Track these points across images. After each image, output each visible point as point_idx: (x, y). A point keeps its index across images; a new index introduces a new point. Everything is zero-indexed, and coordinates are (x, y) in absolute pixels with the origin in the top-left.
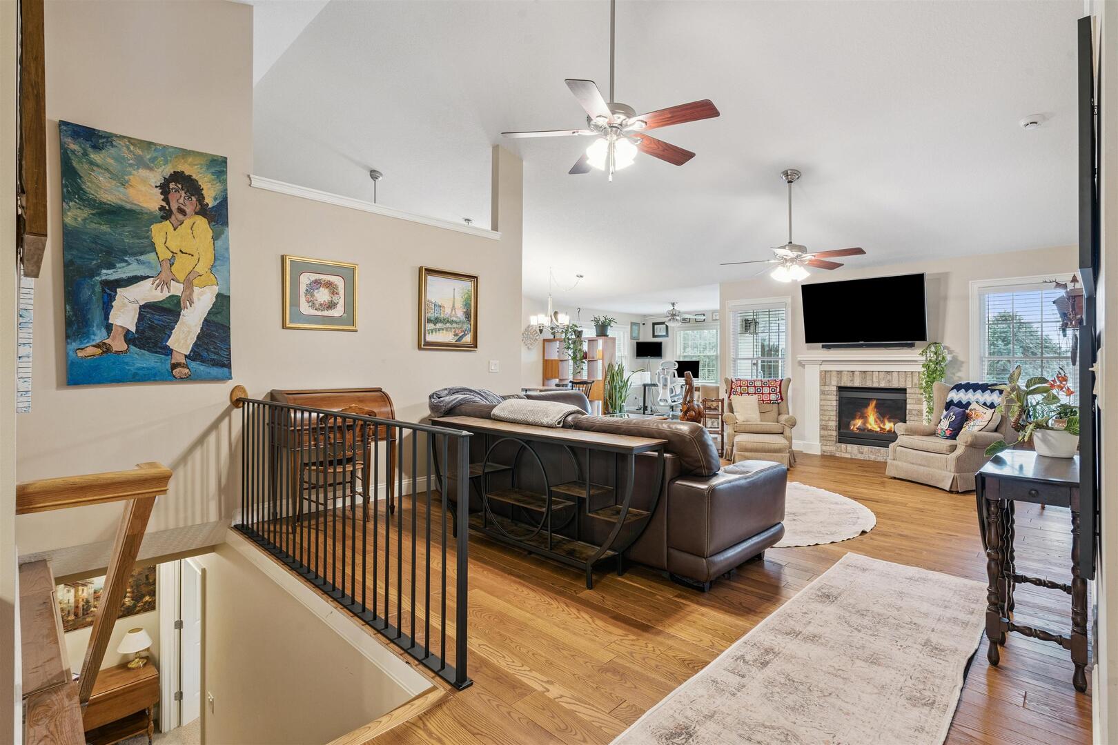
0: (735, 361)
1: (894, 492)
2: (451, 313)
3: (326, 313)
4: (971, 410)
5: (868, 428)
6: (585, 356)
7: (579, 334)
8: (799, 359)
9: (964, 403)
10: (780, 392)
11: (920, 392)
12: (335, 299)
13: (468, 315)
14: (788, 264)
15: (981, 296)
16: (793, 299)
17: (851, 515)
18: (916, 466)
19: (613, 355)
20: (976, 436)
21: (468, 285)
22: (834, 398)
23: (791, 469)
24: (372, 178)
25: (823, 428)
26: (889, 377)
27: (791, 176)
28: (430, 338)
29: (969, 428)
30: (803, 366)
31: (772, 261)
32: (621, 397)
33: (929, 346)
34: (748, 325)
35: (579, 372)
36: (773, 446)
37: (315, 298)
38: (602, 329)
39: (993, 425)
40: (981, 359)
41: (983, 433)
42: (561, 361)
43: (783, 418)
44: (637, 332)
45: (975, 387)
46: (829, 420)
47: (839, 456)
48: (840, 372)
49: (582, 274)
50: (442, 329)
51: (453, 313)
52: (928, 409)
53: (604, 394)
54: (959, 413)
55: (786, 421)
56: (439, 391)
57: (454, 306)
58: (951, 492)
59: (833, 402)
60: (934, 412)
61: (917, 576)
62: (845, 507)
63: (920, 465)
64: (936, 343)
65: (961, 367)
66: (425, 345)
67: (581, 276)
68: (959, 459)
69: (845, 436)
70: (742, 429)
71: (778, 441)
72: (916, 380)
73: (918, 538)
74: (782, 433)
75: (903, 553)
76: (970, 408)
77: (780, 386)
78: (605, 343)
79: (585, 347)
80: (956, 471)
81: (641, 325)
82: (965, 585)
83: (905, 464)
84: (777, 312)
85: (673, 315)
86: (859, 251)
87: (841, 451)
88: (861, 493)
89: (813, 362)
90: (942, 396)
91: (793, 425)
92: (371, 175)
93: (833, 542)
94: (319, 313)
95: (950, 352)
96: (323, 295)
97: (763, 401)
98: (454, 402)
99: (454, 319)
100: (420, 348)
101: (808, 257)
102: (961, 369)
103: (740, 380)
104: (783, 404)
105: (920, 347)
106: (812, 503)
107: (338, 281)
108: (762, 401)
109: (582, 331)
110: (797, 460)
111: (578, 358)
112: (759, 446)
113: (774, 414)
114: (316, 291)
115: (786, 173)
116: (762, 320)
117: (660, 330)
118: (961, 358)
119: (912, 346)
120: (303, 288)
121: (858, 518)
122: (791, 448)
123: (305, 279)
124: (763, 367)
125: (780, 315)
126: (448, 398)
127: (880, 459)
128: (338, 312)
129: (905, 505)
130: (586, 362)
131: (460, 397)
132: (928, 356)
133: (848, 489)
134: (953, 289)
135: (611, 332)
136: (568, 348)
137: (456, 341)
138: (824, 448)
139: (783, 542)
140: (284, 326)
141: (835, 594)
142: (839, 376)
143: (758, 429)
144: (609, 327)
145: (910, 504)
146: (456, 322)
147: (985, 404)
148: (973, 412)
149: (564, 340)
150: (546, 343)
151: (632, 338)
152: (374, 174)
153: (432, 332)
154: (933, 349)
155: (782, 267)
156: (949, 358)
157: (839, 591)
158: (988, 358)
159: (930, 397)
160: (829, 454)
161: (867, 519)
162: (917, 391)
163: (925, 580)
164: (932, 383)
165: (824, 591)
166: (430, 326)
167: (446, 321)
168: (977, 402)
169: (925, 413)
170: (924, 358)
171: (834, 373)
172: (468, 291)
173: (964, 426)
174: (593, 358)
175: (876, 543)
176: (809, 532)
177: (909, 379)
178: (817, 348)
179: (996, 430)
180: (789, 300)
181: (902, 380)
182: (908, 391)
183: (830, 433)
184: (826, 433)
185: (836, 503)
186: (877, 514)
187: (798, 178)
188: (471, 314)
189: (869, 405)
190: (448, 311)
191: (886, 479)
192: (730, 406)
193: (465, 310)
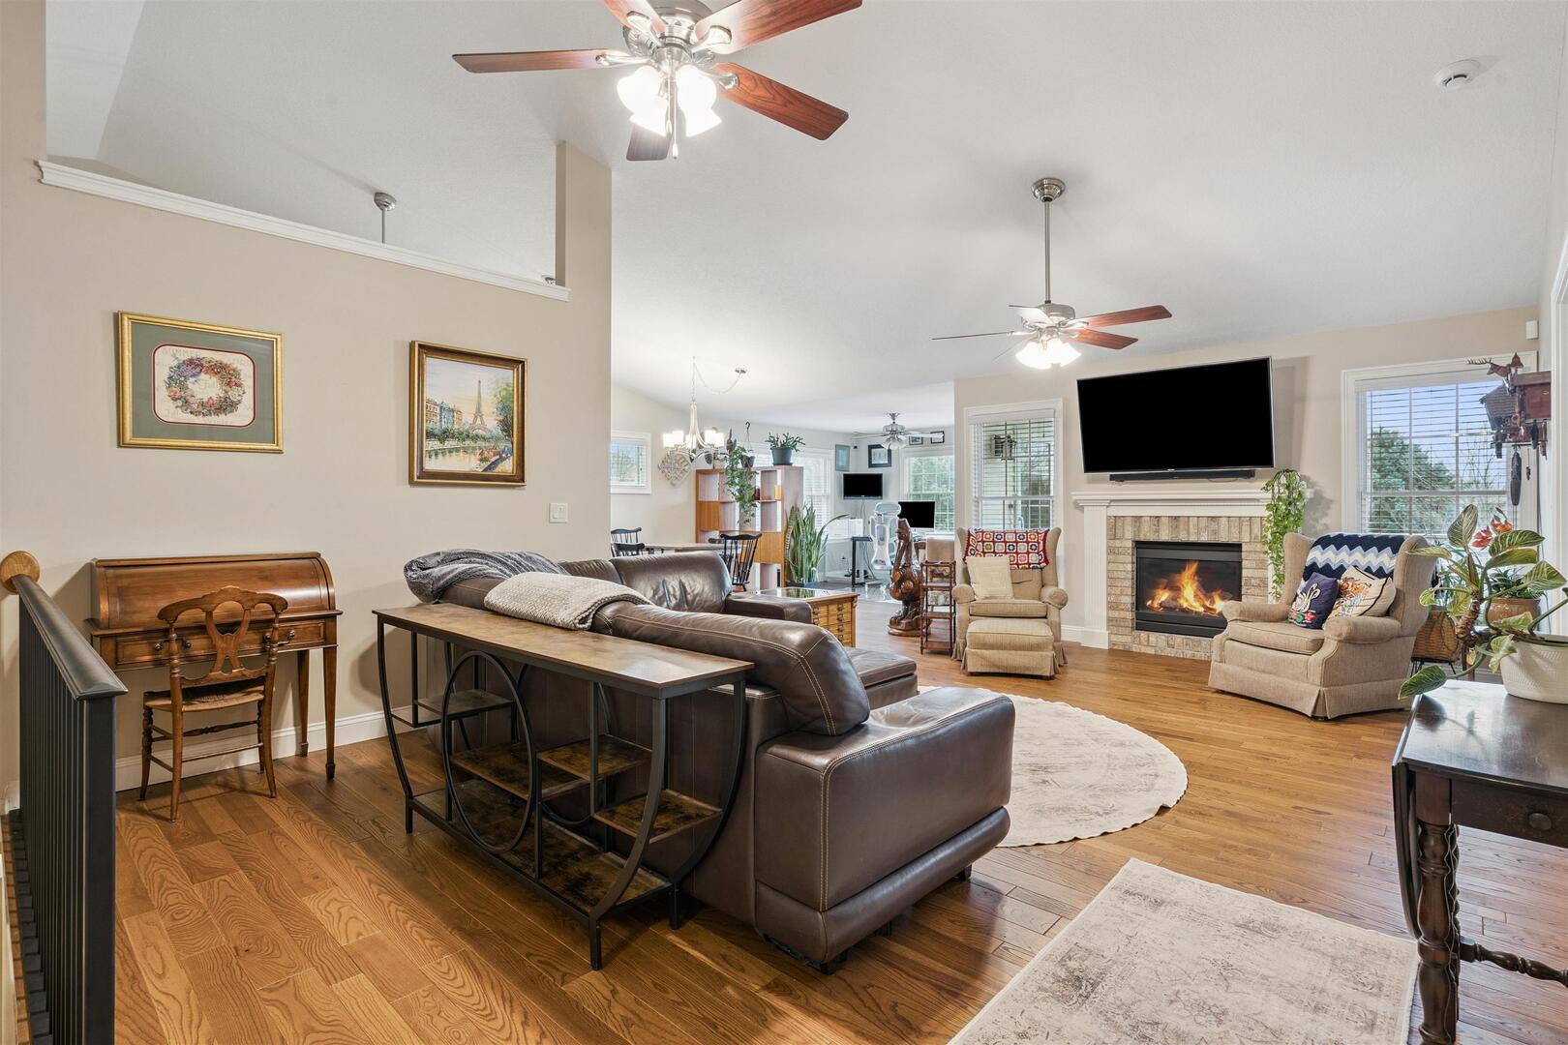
0: (978, 502)
1: (1221, 720)
2: (474, 422)
3: (213, 420)
4: (1346, 580)
5: (1181, 606)
6: (757, 496)
7: (748, 462)
8: (1074, 498)
9: (1334, 568)
10: (1044, 550)
11: (1263, 550)
12: (234, 394)
13: (506, 426)
14: (1045, 338)
15: (1359, 394)
16: (1066, 402)
17: (1143, 771)
18: (1256, 674)
19: (799, 494)
20: (1355, 625)
21: (508, 375)
22: (1129, 559)
23: (1057, 676)
24: (378, 205)
25: (1112, 606)
26: (1214, 526)
27: (1050, 190)
28: (431, 465)
29: (1344, 610)
30: (1081, 509)
31: (1019, 333)
32: (810, 558)
33: (1277, 477)
34: (1000, 446)
35: (748, 521)
36: (1027, 640)
37: (189, 392)
38: (783, 453)
39: (1383, 605)
40: (1360, 497)
41: (1368, 619)
42: (723, 503)
43: (1048, 591)
44: (845, 459)
45: (1352, 542)
46: (1121, 594)
47: (1138, 651)
48: (1138, 519)
49: (743, 368)
50: (457, 450)
51: (479, 422)
52: (1275, 577)
53: (786, 555)
54: (1326, 585)
55: (1051, 597)
56: (423, 558)
57: (479, 410)
58: (1314, 718)
59: (1127, 566)
60: (1286, 581)
61: (1258, 918)
62: (1136, 751)
63: (1263, 671)
64: (1287, 471)
65: (1329, 508)
66: (424, 478)
67: (743, 372)
68: (1327, 663)
69: (1146, 620)
70: (981, 611)
71: (1037, 630)
72: (1256, 530)
73: (1261, 820)
74: (1045, 617)
75: (1231, 857)
76: (1344, 576)
77: (1044, 540)
78: (786, 475)
79: (758, 482)
80: (1323, 684)
81: (852, 448)
82: (1353, 942)
83: (1238, 669)
84: (1042, 425)
85: (894, 433)
86: (1159, 313)
87: (1140, 643)
88: (1166, 722)
89: (1095, 503)
90: (1298, 556)
91: (1063, 603)
92: (375, 200)
93: (1105, 834)
94: (200, 420)
95: (1310, 485)
96: (206, 388)
97: (1018, 564)
98: (448, 577)
99: (481, 432)
100: (412, 482)
101: (1077, 324)
102: (1329, 512)
103: (983, 532)
104: (1048, 570)
105: (1262, 477)
106: (1080, 744)
107: (243, 365)
108: (1015, 565)
109: (753, 458)
110: (1069, 660)
111: (747, 497)
112: (1006, 640)
113: (1035, 585)
114: (192, 379)
115: (1040, 185)
116: (1021, 436)
117: (880, 457)
118: (1328, 494)
119: (1249, 475)
120: (162, 374)
121: (1157, 776)
122: (1057, 640)
123: (166, 359)
124: (1025, 510)
125: (1046, 429)
126: (436, 570)
127: (1201, 656)
128: (242, 416)
129: (1236, 745)
130: (759, 505)
131: (461, 567)
132: (1276, 491)
133: (1145, 713)
134: (1315, 385)
135: (795, 459)
136: (732, 483)
137: (485, 470)
138: (1114, 638)
139: (1013, 837)
140: (121, 443)
141: (1093, 976)
142: (1137, 524)
143: (1007, 611)
144: (793, 451)
145: (1247, 745)
146: (484, 439)
147: (1368, 570)
148: (1350, 583)
149: (727, 470)
150: (700, 476)
151: (838, 468)
152: (381, 199)
153: (436, 455)
154: (1283, 480)
155: (1033, 343)
156: (1308, 494)
157: (1102, 963)
158: (1371, 493)
159: (1279, 556)
160: (1121, 648)
161: (1172, 779)
162: (1259, 547)
163: (1273, 929)
164: (1283, 534)
165: (1073, 964)
166: (434, 444)
167: (463, 436)
168: (1355, 566)
169: (1271, 585)
170: (1269, 495)
171: (1129, 520)
172: (508, 385)
173: (1335, 606)
174: (770, 498)
175: (1183, 832)
176: (1066, 810)
177: (1246, 529)
178: (1101, 481)
179: (1387, 614)
180: (1059, 405)
181: (1235, 530)
182: (1244, 548)
183: (1123, 614)
184: (1116, 614)
185: (1122, 744)
186: (1191, 766)
187: (1060, 194)
188: (513, 425)
189: (1184, 569)
190: (468, 419)
191: (1209, 694)
192: (966, 571)
193: (501, 418)
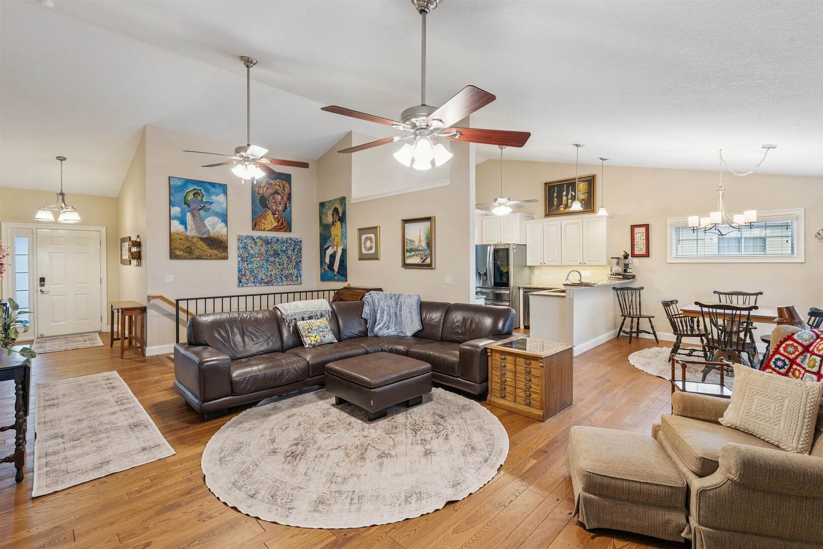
13: (427, 245)
21: (428, 224)
28: (408, 261)
50: (414, 255)
51: (420, 244)
57: (420, 240)
66: (406, 266)
99: (420, 248)
100: (403, 268)
137: (422, 262)
146: (422, 250)
153: (410, 258)
166: (408, 254)
167: (416, 250)
172: (428, 228)
188: (430, 244)
190: (417, 243)
193: (426, 242)
